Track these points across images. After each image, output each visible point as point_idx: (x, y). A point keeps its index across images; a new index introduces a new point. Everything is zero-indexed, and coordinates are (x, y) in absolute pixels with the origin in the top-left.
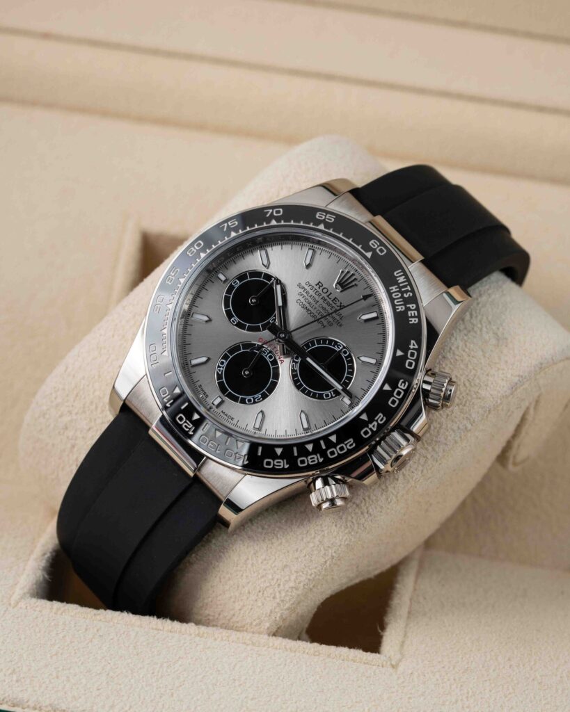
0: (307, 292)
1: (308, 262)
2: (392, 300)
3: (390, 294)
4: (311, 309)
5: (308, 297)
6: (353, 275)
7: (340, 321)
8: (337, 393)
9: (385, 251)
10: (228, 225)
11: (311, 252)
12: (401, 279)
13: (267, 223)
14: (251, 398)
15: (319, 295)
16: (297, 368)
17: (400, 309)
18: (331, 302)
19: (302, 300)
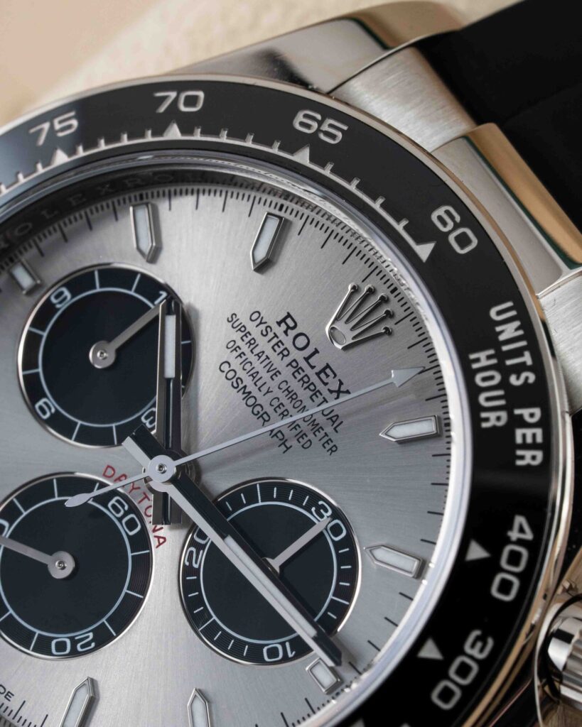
0: (252, 343)
1: (261, 254)
2: (473, 391)
3: (468, 374)
4: (255, 392)
5: (253, 358)
6: (384, 300)
7: (333, 436)
8: (301, 648)
9: (475, 242)
10: (52, 126)
11: (273, 225)
12: (509, 331)
13: (154, 135)
14: (64, 638)
15: (284, 354)
16: (200, 562)
17: (494, 420)
18: (314, 379)
19: (236, 364)
